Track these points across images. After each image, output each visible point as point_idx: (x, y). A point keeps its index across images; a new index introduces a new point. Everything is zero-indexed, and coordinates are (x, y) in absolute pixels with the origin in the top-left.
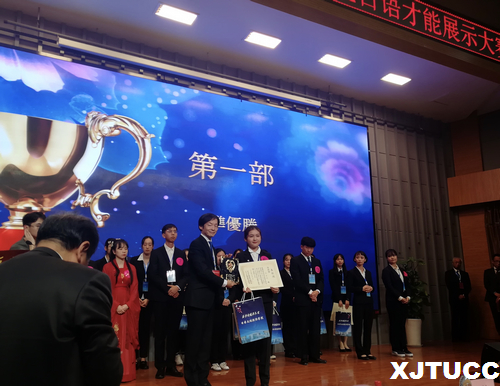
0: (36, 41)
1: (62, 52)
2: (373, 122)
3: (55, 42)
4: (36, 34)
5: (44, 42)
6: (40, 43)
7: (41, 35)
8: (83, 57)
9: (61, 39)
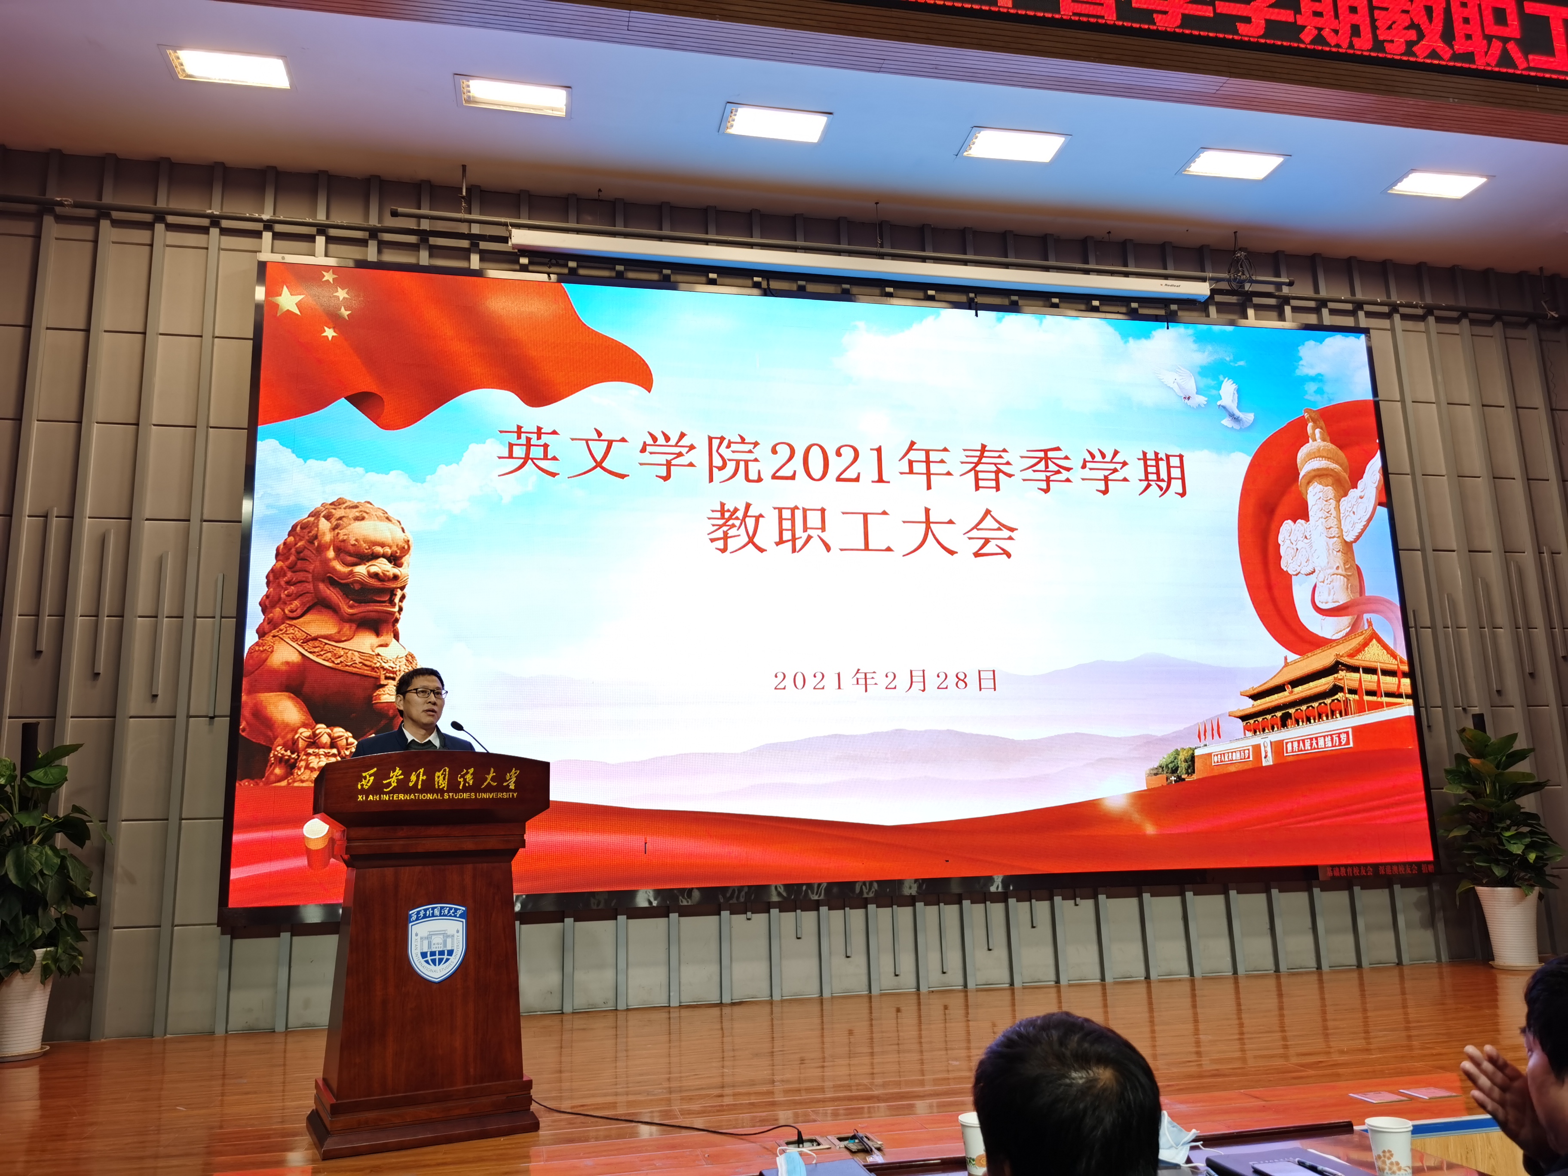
0: (465, 244)
1: (524, 261)
2: (1388, 316)
3: (505, 240)
4: (463, 229)
5: (483, 245)
6: (474, 248)
7: (476, 229)
8: (572, 264)
9: (515, 232)
